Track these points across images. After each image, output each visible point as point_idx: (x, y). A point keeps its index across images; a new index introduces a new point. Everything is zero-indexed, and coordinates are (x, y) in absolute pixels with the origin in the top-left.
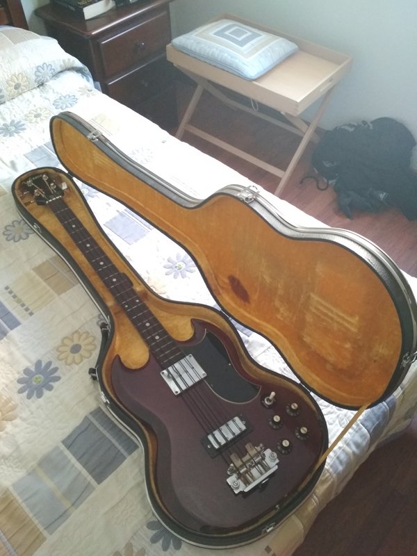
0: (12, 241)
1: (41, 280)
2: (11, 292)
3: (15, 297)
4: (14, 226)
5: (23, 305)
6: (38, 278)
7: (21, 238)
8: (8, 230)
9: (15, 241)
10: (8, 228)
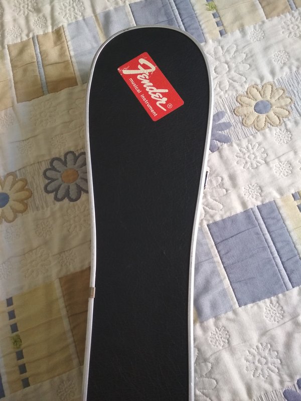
0: (52, 195)
1: (64, 312)
2: (12, 315)
3: (14, 328)
4: (65, 163)
5: (20, 355)
6: (61, 303)
7: (67, 195)
8: (53, 168)
9: (57, 199)
10: (55, 163)
